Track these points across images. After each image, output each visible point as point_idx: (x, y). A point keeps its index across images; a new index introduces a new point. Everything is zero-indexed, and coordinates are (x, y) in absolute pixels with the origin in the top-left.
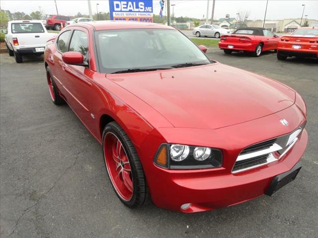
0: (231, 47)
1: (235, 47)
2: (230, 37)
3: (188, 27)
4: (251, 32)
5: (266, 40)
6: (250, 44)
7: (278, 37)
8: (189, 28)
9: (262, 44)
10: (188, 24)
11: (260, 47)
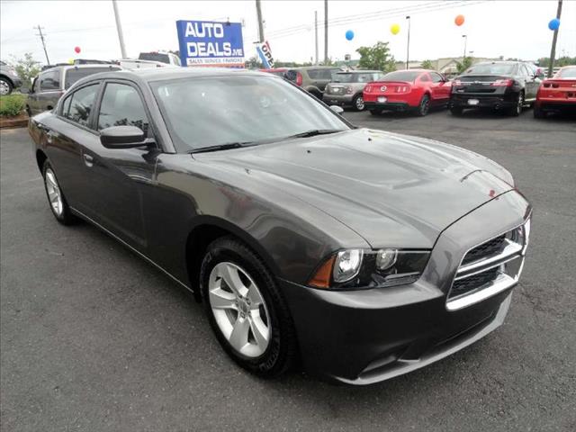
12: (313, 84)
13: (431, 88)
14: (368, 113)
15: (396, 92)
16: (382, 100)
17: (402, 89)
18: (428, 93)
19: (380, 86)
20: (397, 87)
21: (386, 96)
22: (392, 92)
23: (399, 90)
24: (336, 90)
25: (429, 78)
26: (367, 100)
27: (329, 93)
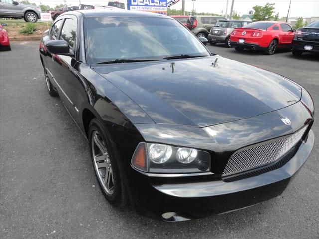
12: (205, 27)
13: (279, 35)
14: (233, 49)
15: (252, 36)
16: (241, 41)
17: (256, 34)
18: (276, 39)
19: (242, 31)
20: (253, 32)
21: (244, 39)
22: (248, 36)
23: (254, 35)
24: (216, 32)
25: (280, 27)
26: (232, 41)
27: (212, 34)
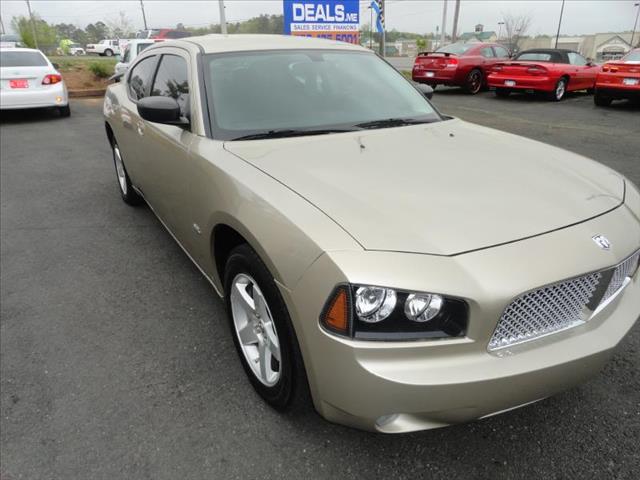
0: (510, 84)
1: (518, 83)
2: (508, 65)
3: (397, 51)
4: (547, 57)
5: (573, 72)
6: (546, 79)
7: (595, 66)
8: (401, 53)
9: (567, 78)
10: (398, 45)
11: (562, 84)
